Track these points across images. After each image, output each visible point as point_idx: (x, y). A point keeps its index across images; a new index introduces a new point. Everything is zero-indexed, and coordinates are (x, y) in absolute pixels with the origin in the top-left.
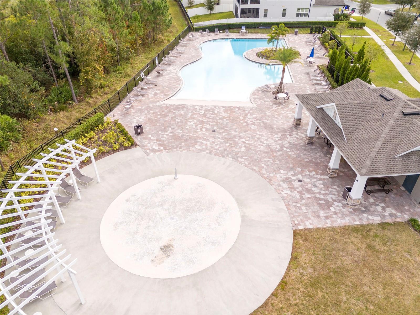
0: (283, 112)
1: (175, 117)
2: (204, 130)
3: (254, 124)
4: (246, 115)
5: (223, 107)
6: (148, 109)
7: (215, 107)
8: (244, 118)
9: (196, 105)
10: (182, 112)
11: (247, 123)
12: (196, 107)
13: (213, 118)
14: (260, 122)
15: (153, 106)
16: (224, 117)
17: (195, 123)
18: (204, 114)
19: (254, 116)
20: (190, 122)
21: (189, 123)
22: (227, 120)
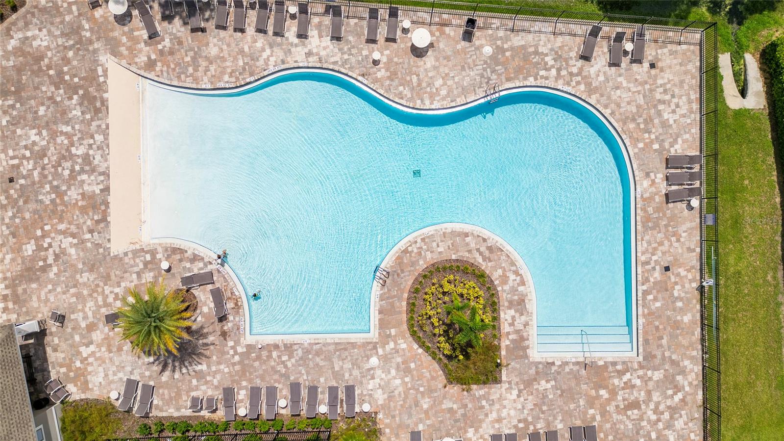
0: (90, 304)
1: (55, 102)
2: (16, 162)
3: (40, 248)
4: (73, 236)
5: (106, 190)
6: (81, 44)
7: (106, 174)
8: (63, 233)
9: (106, 136)
10: (77, 112)
11: (43, 237)
12: (99, 138)
13: (56, 175)
14: (50, 260)
15: (95, 51)
16: (61, 195)
17: (34, 143)
18: (72, 156)
19: (73, 251)
20: (39, 134)
21: (34, 131)
22: (53, 201)
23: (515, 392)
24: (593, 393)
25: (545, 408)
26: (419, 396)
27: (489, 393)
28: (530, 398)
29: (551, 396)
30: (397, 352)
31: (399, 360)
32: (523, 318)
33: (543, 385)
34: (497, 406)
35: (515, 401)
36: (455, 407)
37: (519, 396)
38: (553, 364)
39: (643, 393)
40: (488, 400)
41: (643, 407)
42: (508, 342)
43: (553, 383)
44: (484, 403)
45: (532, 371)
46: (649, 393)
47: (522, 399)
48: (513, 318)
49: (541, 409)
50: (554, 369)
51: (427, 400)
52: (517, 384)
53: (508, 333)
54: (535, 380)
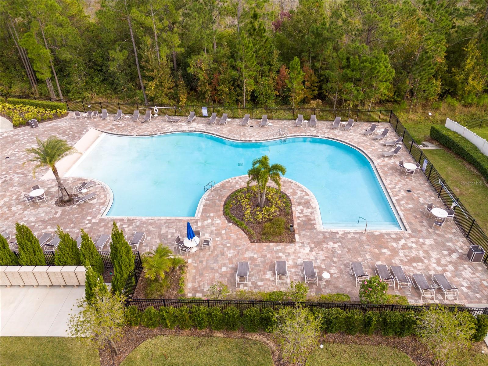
4: (23, 174)
15: (87, 126)
22: (23, 163)
23: (307, 249)
24: (376, 251)
25: (335, 259)
26: (226, 249)
27: (285, 249)
28: (321, 252)
29: (339, 252)
30: (213, 224)
31: (214, 229)
32: (309, 210)
33: (331, 245)
34: (293, 257)
35: (308, 254)
36: (256, 256)
37: (311, 251)
38: (337, 233)
39: (421, 252)
40: (284, 253)
41: (425, 261)
42: (299, 221)
43: (340, 244)
44: (281, 254)
45: (321, 236)
46: (426, 252)
47: (314, 253)
48: (302, 210)
49: (332, 260)
50: (338, 236)
51: (232, 251)
52: (309, 243)
53: (299, 217)
54: (324, 242)
